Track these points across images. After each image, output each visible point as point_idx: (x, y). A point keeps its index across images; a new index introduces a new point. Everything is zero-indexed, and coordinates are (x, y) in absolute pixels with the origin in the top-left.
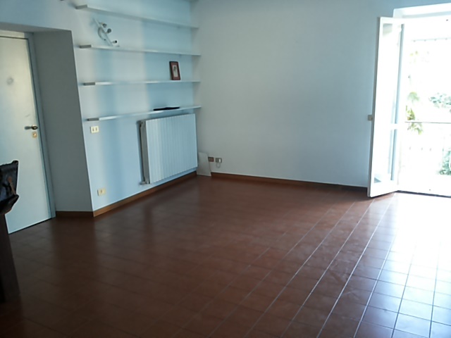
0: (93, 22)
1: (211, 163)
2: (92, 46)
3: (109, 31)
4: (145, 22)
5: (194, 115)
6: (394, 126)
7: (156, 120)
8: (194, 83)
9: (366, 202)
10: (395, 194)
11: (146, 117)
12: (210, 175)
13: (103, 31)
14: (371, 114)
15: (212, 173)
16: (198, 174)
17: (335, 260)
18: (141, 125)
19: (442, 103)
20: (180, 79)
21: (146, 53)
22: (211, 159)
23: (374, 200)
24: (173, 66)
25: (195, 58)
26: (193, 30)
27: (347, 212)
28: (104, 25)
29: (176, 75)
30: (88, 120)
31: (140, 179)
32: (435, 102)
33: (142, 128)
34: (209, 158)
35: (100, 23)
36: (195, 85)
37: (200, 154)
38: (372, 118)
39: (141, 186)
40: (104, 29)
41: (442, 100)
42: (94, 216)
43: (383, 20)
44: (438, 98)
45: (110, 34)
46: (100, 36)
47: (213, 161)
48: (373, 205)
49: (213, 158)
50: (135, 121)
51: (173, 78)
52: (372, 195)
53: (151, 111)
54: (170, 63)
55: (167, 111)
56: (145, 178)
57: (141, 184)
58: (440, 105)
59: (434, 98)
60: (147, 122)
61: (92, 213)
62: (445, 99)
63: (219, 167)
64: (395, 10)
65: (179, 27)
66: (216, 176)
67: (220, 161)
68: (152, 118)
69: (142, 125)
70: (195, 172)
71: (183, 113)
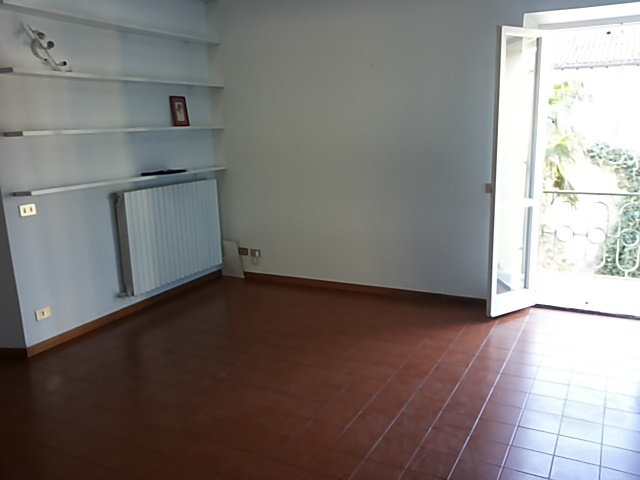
0: (21, 29)
1: (244, 257)
2: (14, 70)
3: (51, 45)
4: (124, 32)
5: (215, 181)
6: (529, 202)
7: (144, 191)
8: (213, 130)
9: (483, 326)
10: (532, 310)
11: (127, 187)
12: (243, 277)
13: (41, 46)
14: (490, 182)
15: (245, 273)
16: (223, 274)
17: (422, 448)
18: (116, 200)
19: (604, 159)
20: (188, 125)
21: (125, 82)
22: (243, 251)
23: (497, 321)
24: (177, 103)
25: (216, 91)
26: (212, 47)
27: (451, 346)
28: (41, 35)
29: (181, 117)
30: (15, 194)
31: (117, 288)
32: (592, 157)
33: (118, 205)
34: (240, 249)
35: (33, 32)
36: (216, 133)
37: (225, 242)
38: (491, 189)
39: (119, 300)
40: (41, 41)
41: (604, 154)
42: (29, 355)
43: (508, 32)
44: (597, 151)
45: (52, 49)
46: (36, 54)
47: (247, 254)
48: (496, 331)
49: (246, 249)
50: (106, 193)
51: (176, 123)
52: (493, 314)
53: (136, 176)
54: (171, 98)
55: (162, 176)
56: (125, 285)
57: (119, 296)
58: (601, 161)
59: (592, 151)
60: (126, 194)
61: (24, 351)
62: (607, 153)
63: (256, 264)
64: (526, 15)
65: (186, 42)
66: (253, 279)
67: (257, 253)
68: (138, 187)
69: (119, 200)
70: (220, 271)
71: (196, 178)
